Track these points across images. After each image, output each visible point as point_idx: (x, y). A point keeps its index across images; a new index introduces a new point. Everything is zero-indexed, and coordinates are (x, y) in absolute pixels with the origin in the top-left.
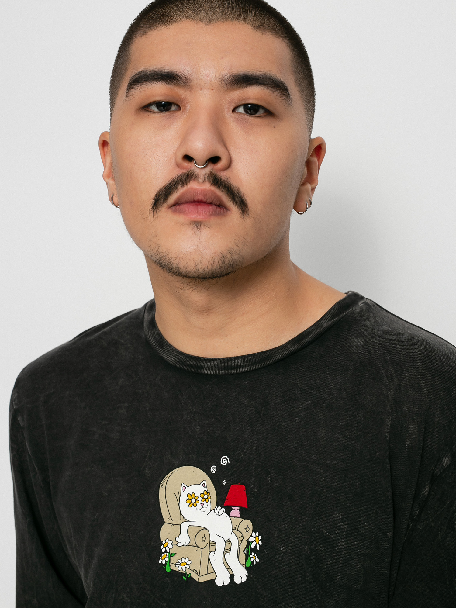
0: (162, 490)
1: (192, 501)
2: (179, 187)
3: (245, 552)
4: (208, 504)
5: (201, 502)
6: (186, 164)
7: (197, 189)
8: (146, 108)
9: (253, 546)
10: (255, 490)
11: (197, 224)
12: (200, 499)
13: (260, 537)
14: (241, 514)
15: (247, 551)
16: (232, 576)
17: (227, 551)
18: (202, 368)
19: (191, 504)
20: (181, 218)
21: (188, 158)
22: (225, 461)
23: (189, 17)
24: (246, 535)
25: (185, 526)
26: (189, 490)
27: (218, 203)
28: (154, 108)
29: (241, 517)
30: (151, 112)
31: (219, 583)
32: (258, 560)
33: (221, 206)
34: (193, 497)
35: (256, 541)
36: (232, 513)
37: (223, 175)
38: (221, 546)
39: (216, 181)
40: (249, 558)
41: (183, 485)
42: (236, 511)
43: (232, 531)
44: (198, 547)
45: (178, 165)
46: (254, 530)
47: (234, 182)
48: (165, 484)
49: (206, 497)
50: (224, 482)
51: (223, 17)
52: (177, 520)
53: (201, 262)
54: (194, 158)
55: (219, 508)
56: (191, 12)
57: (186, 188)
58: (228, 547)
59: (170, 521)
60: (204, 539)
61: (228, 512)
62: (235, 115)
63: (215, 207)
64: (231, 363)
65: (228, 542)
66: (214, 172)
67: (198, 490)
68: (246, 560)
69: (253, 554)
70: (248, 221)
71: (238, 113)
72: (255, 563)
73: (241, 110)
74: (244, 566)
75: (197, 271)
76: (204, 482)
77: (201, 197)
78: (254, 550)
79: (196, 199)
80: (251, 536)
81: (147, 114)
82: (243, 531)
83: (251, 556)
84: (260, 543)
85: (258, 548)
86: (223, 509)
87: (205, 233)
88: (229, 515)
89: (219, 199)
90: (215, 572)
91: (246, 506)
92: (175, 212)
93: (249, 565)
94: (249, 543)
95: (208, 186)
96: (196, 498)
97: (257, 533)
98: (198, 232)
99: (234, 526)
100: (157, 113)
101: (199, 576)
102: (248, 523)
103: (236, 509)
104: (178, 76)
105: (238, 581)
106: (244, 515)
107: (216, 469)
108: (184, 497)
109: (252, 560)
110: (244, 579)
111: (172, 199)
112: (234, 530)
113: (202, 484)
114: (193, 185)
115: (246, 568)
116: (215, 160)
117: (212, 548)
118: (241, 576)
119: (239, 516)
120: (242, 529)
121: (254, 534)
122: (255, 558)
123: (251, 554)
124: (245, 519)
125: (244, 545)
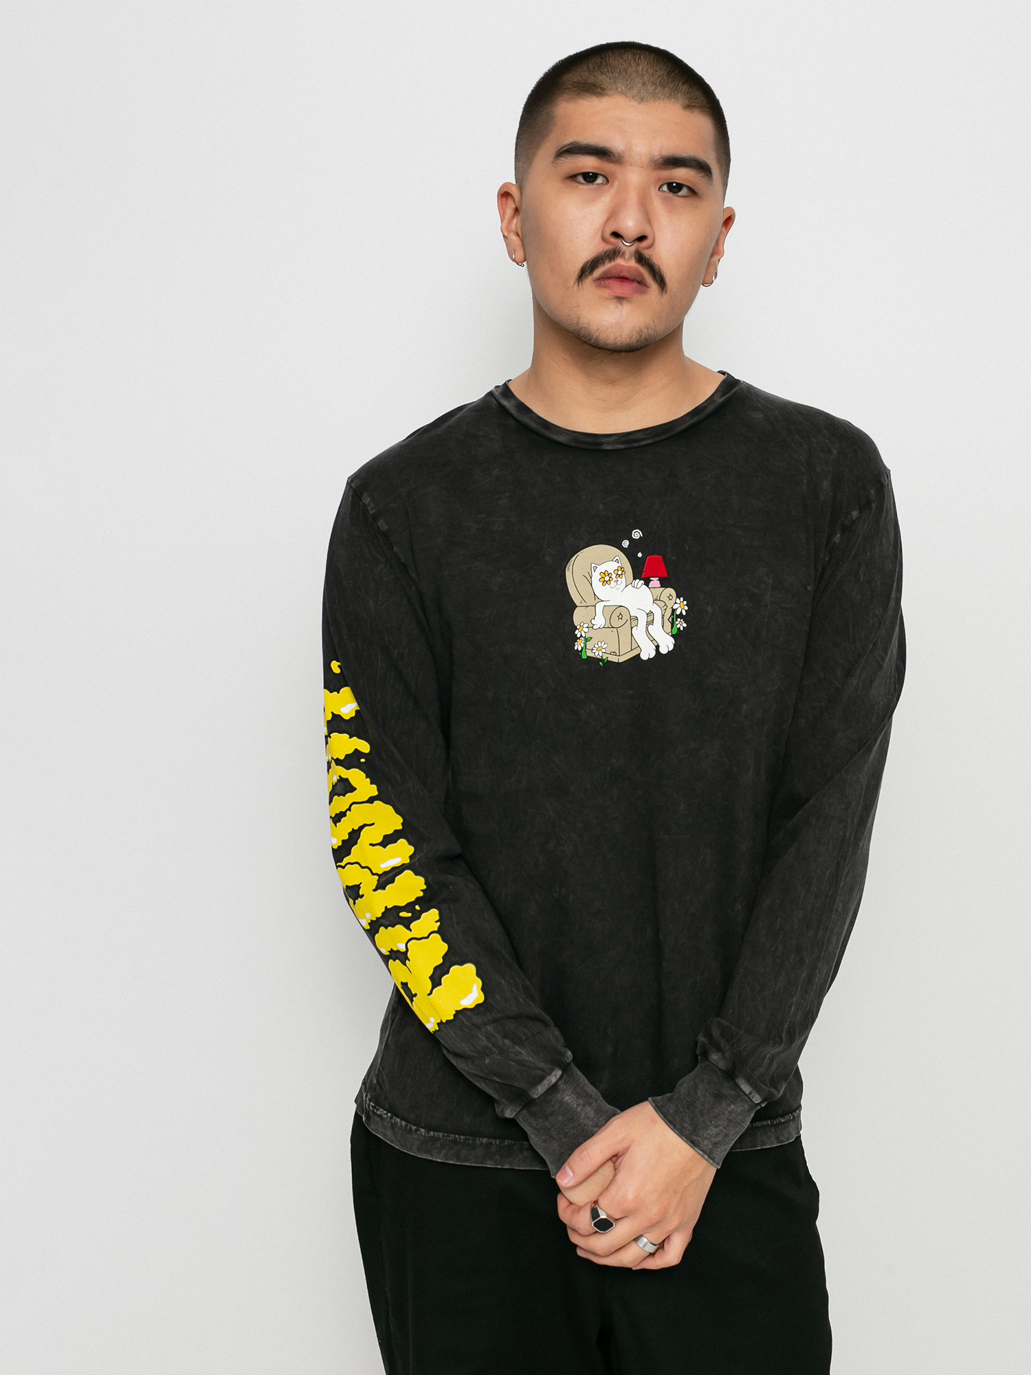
0: (568, 574)
1: (606, 579)
2: (606, 262)
3: (670, 620)
4: (622, 581)
5: (615, 579)
6: (613, 240)
7: (624, 266)
8: (573, 177)
9: (678, 612)
10: (674, 558)
11: (620, 299)
12: (614, 576)
13: (685, 603)
14: (661, 583)
15: (673, 619)
16: (657, 647)
17: (650, 622)
18: (602, 444)
19: (605, 582)
20: (606, 293)
21: (616, 235)
22: (637, 534)
23: (622, 93)
24: (670, 604)
25: (600, 606)
26: (601, 569)
27: (640, 280)
28: (580, 179)
29: (661, 587)
30: (579, 183)
31: (644, 657)
32: (685, 625)
33: (641, 283)
34: (607, 574)
35: (681, 606)
36: (651, 585)
37: (646, 253)
39: (641, 259)
40: (675, 625)
41: (593, 565)
42: (655, 582)
43: (654, 602)
44: (613, 627)
45: (604, 239)
46: (678, 597)
47: (656, 260)
48: (571, 567)
49: (620, 573)
50: (640, 555)
51: (655, 96)
52: (591, 601)
53: (621, 335)
54: (623, 236)
55: (638, 580)
56: (623, 88)
57: (613, 264)
58: (650, 618)
59: (584, 604)
60: (620, 617)
61: (647, 584)
62: (660, 193)
63: (636, 284)
64: (632, 437)
65: (650, 614)
66: (640, 249)
67: (611, 567)
68: (672, 628)
69: (679, 620)
71: (662, 191)
72: (682, 629)
73: (665, 188)
74: (670, 634)
75: (615, 343)
76: (617, 558)
77: (625, 274)
78: (681, 616)
79: (621, 275)
80: (676, 603)
81: (575, 184)
82: (667, 600)
83: (677, 623)
84: (686, 608)
85: (684, 613)
86: (642, 582)
87: (626, 308)
88: (648, 587)
89: (641, 275)
90: (639, 646)
91: (666, 575)
92: (599, 286)
93: (675, 631)
94: (674, 611)
95: (633, 263)
97: (682, 599)
98: (620, 307)
99: (655, 597)
100: (582, 184)
101: (619, 656)
102: (671, 591)
103: (655, 579)
104: (611, 152)
105: (664, 651)
106: (664, 584)
107: (628, 543)
108: (596, 576)
109: (678, 626)
110: (671, 648)
111: (598, 272)
112: (655, 600)
113: (615, 560)
114: (620, 261)
115: (672, 636)
116: (642, 238)
117: (634, 623)
118: (667, 644)
119: (660, 586)
120: (664, 597)
121: (678, 601)
122: (682, 625)
123: (677, 620)
124: (666, 587)
125: (669, 612)
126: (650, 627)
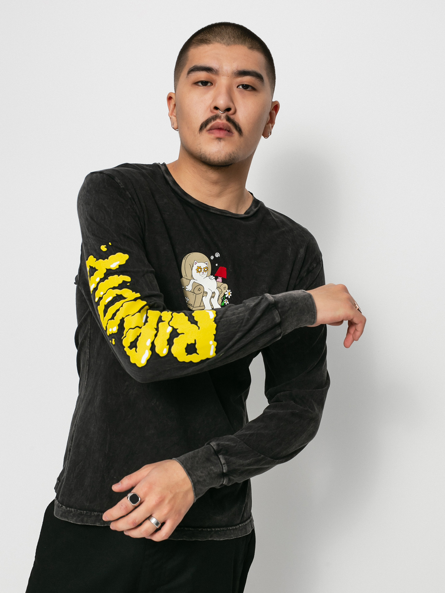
0: (183, 262)
1: (199, 270)
2: (212, 121)
3: (222, 298)
4: (206, 274)
5: (203, 272)
6: (215, 111)
7: (220, 123)
8: (196, 84)
9: (227, 296)
10: (231, 270)
11: (219, 139)
12: (203, 270)
13: (231, 293)
15: (223, 299)
17: (213, 297)
19: (198, 271)
20: (212, 136)
21: (216, 108)
22: (217, 255)
23: (219, 42)
24: (224, 291)
25: (192, 281)
26: (199, 264)
27: (229, 130)
28: (200, 84)
29: (222, 282)
30: (198, 85)
32: (228, 303)
34: (200, 268)
35: (229, 294)
36: (218, 280)
37: (232, 117)
38: (210, 294)
39: (229, 119)
41: (195, 261)
42: (220, 279)
44: (194, 293)
45: (211, 111)
46: (229, 289)
47: (237, 121)
49: (206, 269)
50: (216, 265)
51: (234, 43)
52: (190, 278)
53: (220, 156)
54: (219, 108)
55: (212, 276)
57: (215, 122)
58: (213, 295)
59: (186, 277)
60: (200, 290)
61: (216, 279)
62: (238, 89)
63: (227, 132)
65: (214, 293)
66: (228, 115)
67: (203, 265)
68: (222, 302)
69: (226, 300)
70: (242, 139)
72: (226, 304)
73: (241, 87)
74: (220, 305)
76: (207, 262)
77: (221, 126)
78: (227, 298)
79: (219, 127)
80: (227, 291)
82: (223, 289)
83: (225, 301)
84: (231, 295)
85: (229, 297)
86: (214, 277)
87: (223, 143)
89: (229, 128)
90: (204, 306)
91: (226, 278)
92: (210, 133)
93: (223, 304)
94: (225, 295)
95: (225, 122)
96: (201, 269)
97: (230, 290)
98: (219, 143)
99: (218, 286)
100: (201, 86)
101: (193, 307)
102: (226, 285)
104: (212, 69)
106: (224, 281)
107: (213, 258)
108: (195, 267)
109: (225, 302)
111: (209, 127)
112: (217, 288)
113: (206, 263)
114: (218, 121)
116: (228, 110)
117: (205, 295)
119: (221, 282)
120: (222, 287)
121: (228, 290)
122: (226, 302)
123: (225, 300)
124: (224, 283)
125: (222, 295)
126: (212, 299)
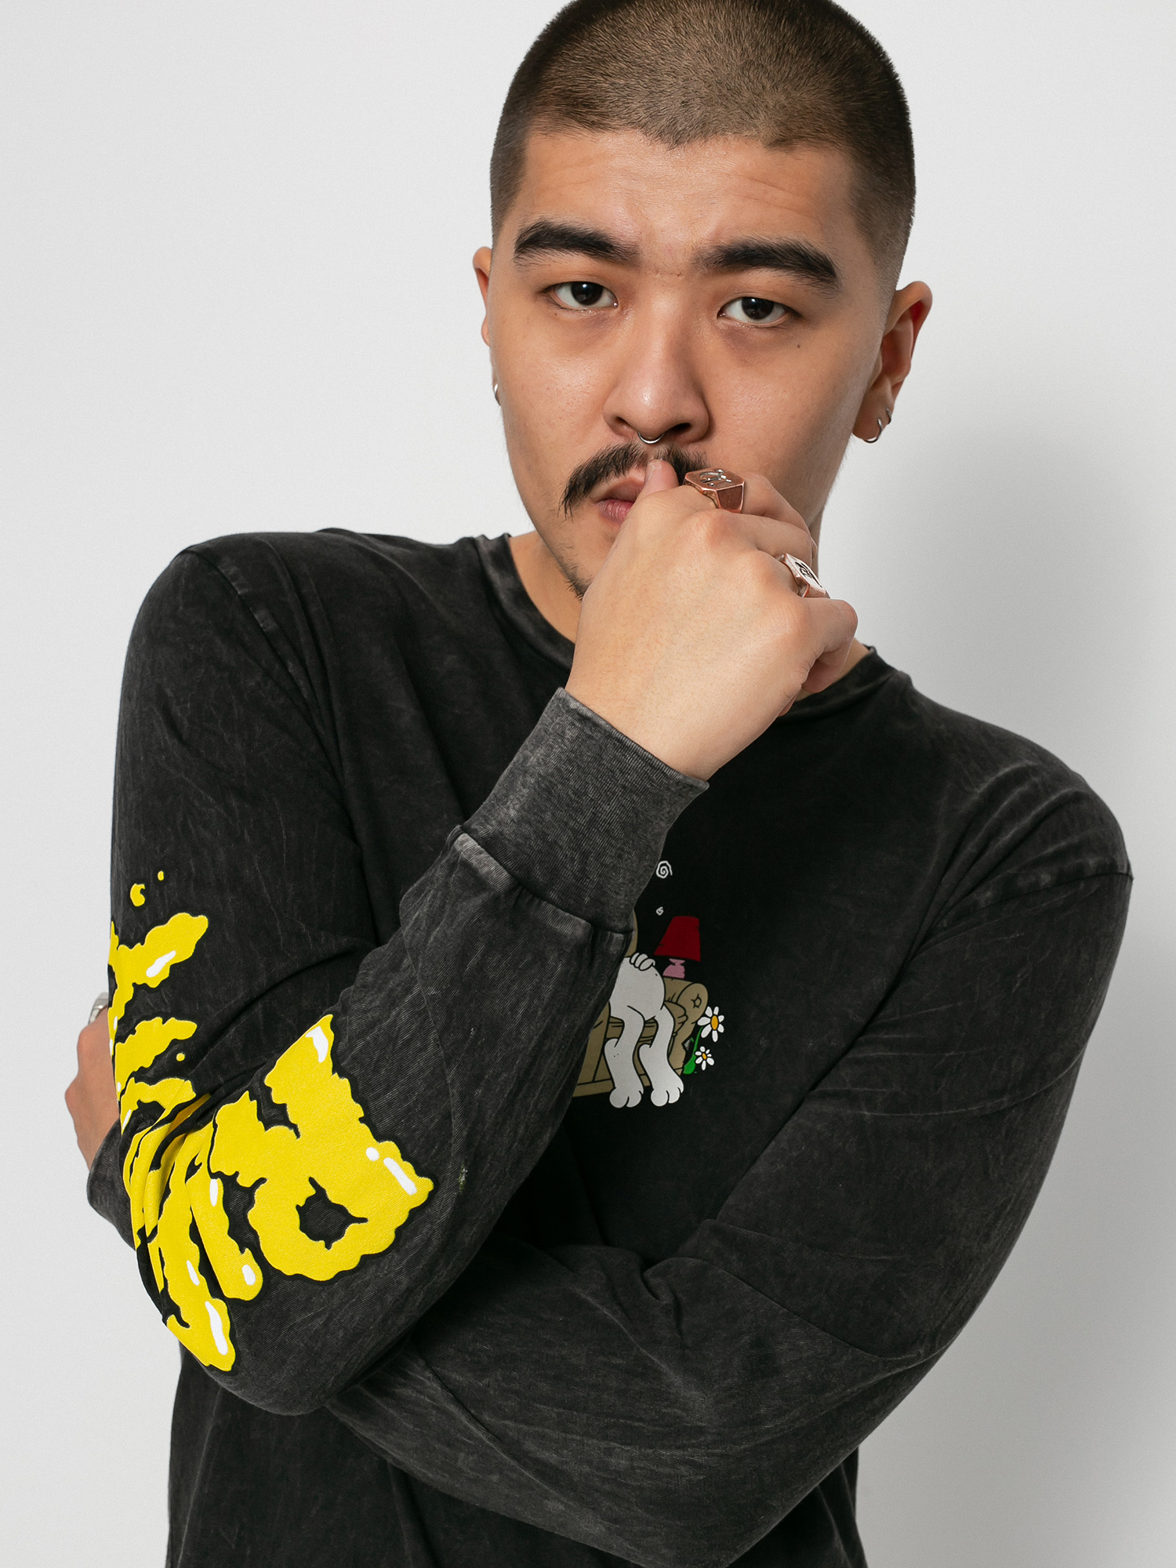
2: (611, 474)
3: (687, 1045)
9: (705, 1034)
10: (716, 928)
13: (721, 1018)
14: (686, 973)
15: (692, 1045)
16: (648, 1090)
17: (647, 1038)
22: (664, 870)
24: (693, 1014)
28: (567, 293)
29: (685, 979)
31: (617, 1101)
32: (711, 1061)
35: (712, 1025)
36: (668, 971)
37: (693, 451)
38: (633, 1029)
40: (693, 1057)
42: (676, 968)
43: (664, 1004)
46: (711, 1004)
50: (660, 912)
55: (644, 957)
56: (642, 113)
57: (622, 478)
58: (651, 1032)
61: (660, 967)
62: (721, 323)
65: (651, 1024)
66: (676, 448)
68: (687, 1060)
69: (703, 1049)
72: (705, 1064)
73: (737, 306)
74: (681, 1072)
78: (707, 1042)
80: (704, 1015)
82: (689, 1006)
83: (698, 1053)
84: (721, 1029)
85: (715, 1038)
86: (652, 961)
88: (661, 973)
90: (611, 1079)
91: (698, 961)
92: (604, 514)
93: (690, 1068)
94: (698, 1029)
97: (717, 1010)
99: (669, 995)
102: (700, 990)
103: (677, 963)
104: (609, 243)
105: (659, 1100)
106: (692, 975)
109: (699, 1060)
110: (677, 1097)
111: (600, 490)
112: (667, 1002)
114: (635, 475)
115: (683, 1076)
117: (613, 1032)
118: (670, 1090)
119: (682, 977)
120: (685, 1000)
121: (709, 1012)
122: (705, 1058)
123: (699, 1050)
124: (694, 982)
125: (688, 1029)
126: (644, 1049)
